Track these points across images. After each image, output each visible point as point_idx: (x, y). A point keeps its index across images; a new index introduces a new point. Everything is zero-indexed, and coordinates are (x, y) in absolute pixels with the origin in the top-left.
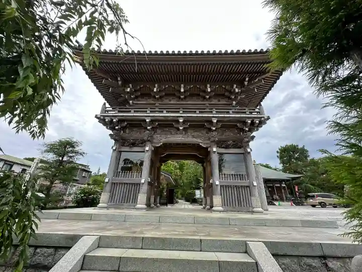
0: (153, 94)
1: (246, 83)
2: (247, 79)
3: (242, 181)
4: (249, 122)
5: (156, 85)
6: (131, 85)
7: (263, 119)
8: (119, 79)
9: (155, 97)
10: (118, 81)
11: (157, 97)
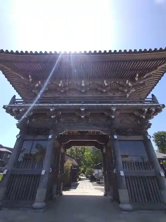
0: (58, 89)
1: (137, 79)
2: (137, 75)
3: (147, 171)
4: (146, 110)
5: (61, 82)
6: (40, 82)
7: (158, 107)
8: (30, 76)
9: (60, 91)
10: (29, 79)
11: (62, 91)
